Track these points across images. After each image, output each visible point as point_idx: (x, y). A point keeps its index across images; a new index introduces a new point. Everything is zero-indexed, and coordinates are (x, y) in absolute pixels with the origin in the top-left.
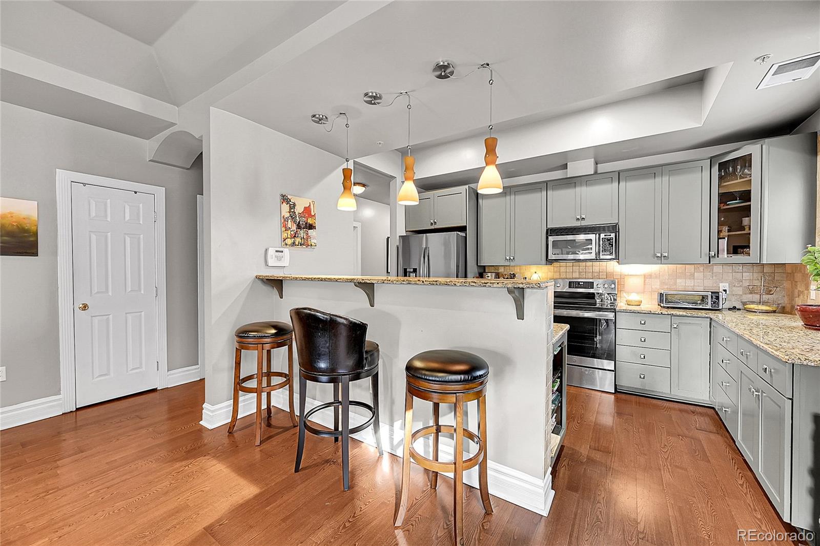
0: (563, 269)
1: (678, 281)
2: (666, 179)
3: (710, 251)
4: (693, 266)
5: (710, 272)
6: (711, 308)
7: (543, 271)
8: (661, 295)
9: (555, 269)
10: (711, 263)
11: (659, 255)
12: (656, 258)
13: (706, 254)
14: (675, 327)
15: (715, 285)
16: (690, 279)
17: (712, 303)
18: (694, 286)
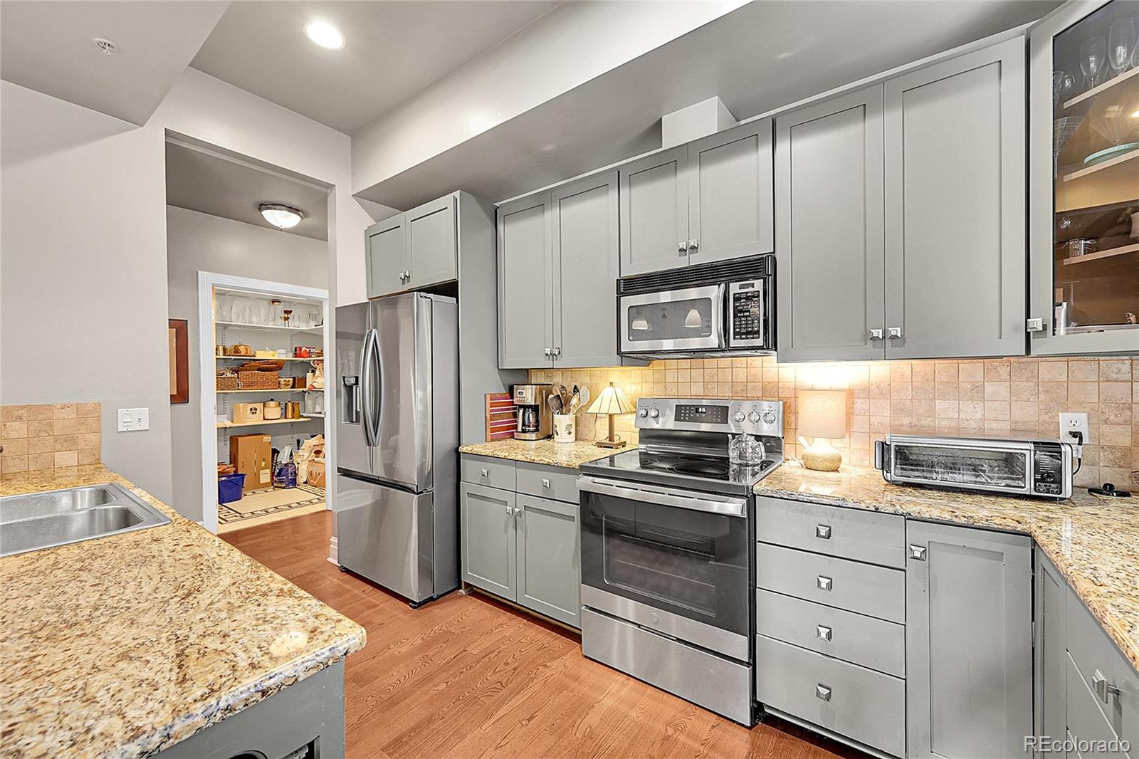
0: (671, 376)
1: (940, 405)
2: (894, 116)
3: (1028, 316)
4: (978, 365)
5: (1028, 380)
6: (1034, 493)
7: (632, 380)
8: (884, 447)
9: (657, 376)
10: (1033, 353)
11: (878, 333)
12: (870, 343)
13: (1016, 329)
14: (917, 554)
15: (1045, 417)
16: (972, 399)
17: (1039, 477)
18: (983, 419)
